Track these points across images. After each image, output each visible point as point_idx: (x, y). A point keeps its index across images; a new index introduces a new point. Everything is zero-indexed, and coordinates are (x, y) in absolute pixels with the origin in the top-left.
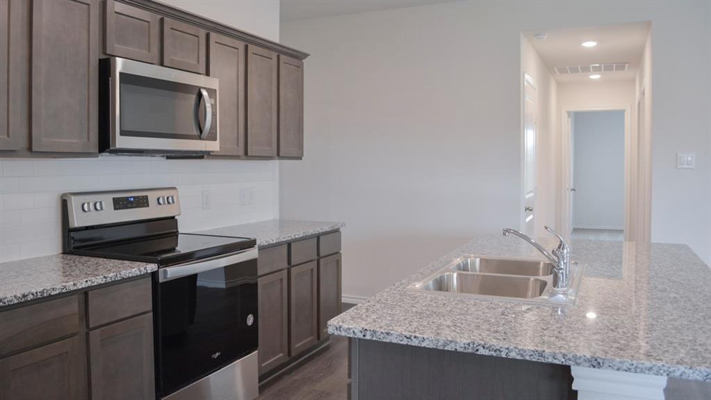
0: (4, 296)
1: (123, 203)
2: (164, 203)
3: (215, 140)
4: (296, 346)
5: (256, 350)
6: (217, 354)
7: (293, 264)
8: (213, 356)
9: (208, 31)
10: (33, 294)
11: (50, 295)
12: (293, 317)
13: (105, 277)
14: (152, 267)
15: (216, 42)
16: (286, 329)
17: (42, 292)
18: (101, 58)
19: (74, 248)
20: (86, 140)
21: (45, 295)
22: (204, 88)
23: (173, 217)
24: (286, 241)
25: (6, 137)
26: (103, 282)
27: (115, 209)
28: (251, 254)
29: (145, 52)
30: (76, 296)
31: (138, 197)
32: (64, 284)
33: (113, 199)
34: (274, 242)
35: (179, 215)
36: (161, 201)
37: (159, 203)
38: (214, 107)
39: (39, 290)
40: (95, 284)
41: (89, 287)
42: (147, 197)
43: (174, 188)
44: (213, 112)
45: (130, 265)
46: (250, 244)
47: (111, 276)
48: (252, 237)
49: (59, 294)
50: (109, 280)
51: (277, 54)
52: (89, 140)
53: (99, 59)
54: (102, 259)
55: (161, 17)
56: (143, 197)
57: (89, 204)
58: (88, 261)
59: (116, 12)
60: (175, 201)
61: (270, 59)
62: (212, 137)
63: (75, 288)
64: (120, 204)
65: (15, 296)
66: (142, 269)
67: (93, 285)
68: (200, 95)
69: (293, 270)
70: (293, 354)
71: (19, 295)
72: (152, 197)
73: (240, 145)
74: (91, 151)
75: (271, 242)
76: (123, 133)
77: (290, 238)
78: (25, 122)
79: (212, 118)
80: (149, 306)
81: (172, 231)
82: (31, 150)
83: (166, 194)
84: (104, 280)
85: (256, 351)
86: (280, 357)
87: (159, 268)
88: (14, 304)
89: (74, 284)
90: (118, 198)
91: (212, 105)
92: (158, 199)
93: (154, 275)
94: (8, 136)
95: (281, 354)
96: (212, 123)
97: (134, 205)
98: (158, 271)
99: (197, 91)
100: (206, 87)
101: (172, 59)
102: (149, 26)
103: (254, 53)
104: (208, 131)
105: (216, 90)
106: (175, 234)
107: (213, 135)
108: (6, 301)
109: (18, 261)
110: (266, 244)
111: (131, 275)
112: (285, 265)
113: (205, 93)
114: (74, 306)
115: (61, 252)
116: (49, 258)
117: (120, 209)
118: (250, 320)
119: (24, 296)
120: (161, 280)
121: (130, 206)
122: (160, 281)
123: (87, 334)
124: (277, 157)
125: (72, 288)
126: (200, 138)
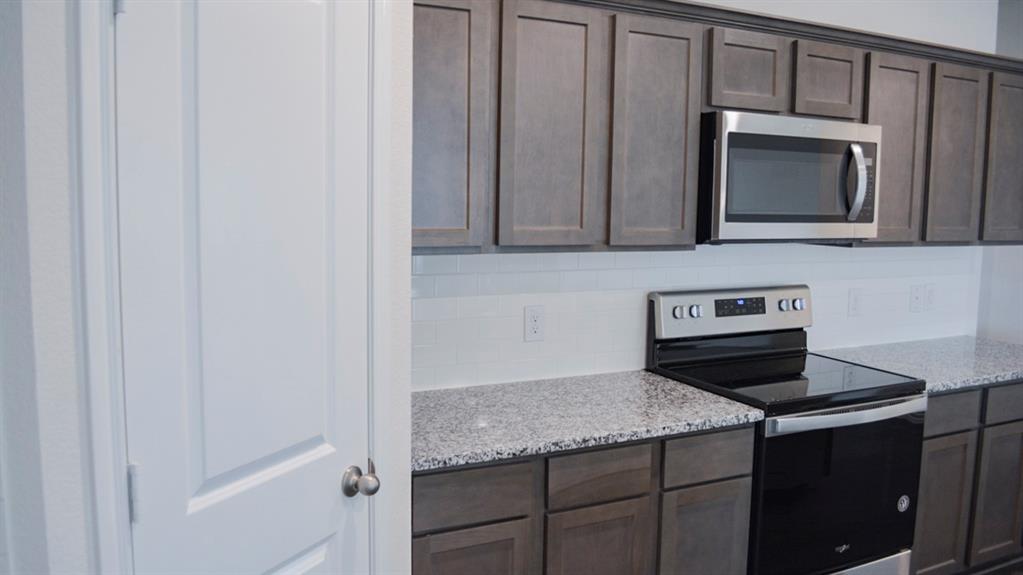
0: (562, 439)
1: (729, 307)
2: (788, 310)
3: (871, 221)
4: (981, 552)
5: (909, 548)
6: (844, 547)
7: (988, 422)
8: (837, 549)
9: (868, 51)
10: (595, 440)
11: (616, 442)
12: (980, 507)
13: (689, 424)
14: (756, 415)
15: (881, 67)
16: (966, 521)
17: (607, 438)
18: (704, 112)
19: (660, 365)
20: (680, 227)
21: (610, 442)
22: (858, 143)
23: (801, 329)
24: (980, 386)
25: (578, 227)
26: (685, 431)
27: (717, 315)
28: (916, 404)
29: (769, 95)
30: (650, 445)
31: (751, 299)
32: (635, 430)
33: (716, 301)
34: (958, 387)
35: (810, 326)
36: (783, 305)
37: (781, 309)
38: (871, 170)
39: (602, 436)
40: (675, 432)
41: (666, 436)
42: (763, 299)
43: (805, 287)
44: (868, 178)
45: (727, 406)
46: (915, 387)
47: (697, 422)
48: (919, 376)
49: (628, 441)
50: (693, 428)
51: (988, 71)
52: (683, 227)
53: (702, 114)
54: (691, 389)
55: (793, 39)
56: (757, 299)
57: (682, 308)
58: (674, 390)
59: (726, 44)
60: (804, 307)
61: (977, 81)
62: (866, 216)
63: (649, 436)
64: (724, 308)
65: (574, 441)
66: (742, 416)
67: (672, 433)
68: (850, 154)
69: (989, 433)
70: (973, 564)
71: (578, 439)
72: (771, 299)
73: (913, 226)
74: (686, 242)
75: (953, 387)
76: (730, 218)
77: (986, 382)
78: (602, 208)
79: (868, 189)
80: (748, 468)
81: (798, 348)
82: (607, 244)
83: (790, 294)
84: (688, 427)
85: (909, 551)
86: (949, 565)
87: (766, 416)
88: (572, 450)
89: (648, 431)
90: (723, 301)
91: (868, 168)
92: (780, 302)
93: (759, 426)
94: (581, 227)
95: (952, 561)
96: (867, 196)
97: (744, 310)
98: (764, 421)
99: (844, 149)
100: (860, 140)
101: (808, 102)
102: (775, 57)
103: (945, 76)
104: (860, 207)
105: (876, 144)
106: (802, 354)
107: (868, 214)
108: (563, 445)
109: (591, 376)
110: (942, 389)
111: (724, 424)
112: (975, 423)
113: (857, 150)
114: (646, 459)
115: (644, 367)
116: (627, 375)
117: (724, 315)
118: (903, 504)
119: (585, 441)
120: (768, 434)
121: (738, 311)
122: (766, 436)
123: (661, 497)
124: (978, 242)
125: (645, 436)
126: (845, 219)
